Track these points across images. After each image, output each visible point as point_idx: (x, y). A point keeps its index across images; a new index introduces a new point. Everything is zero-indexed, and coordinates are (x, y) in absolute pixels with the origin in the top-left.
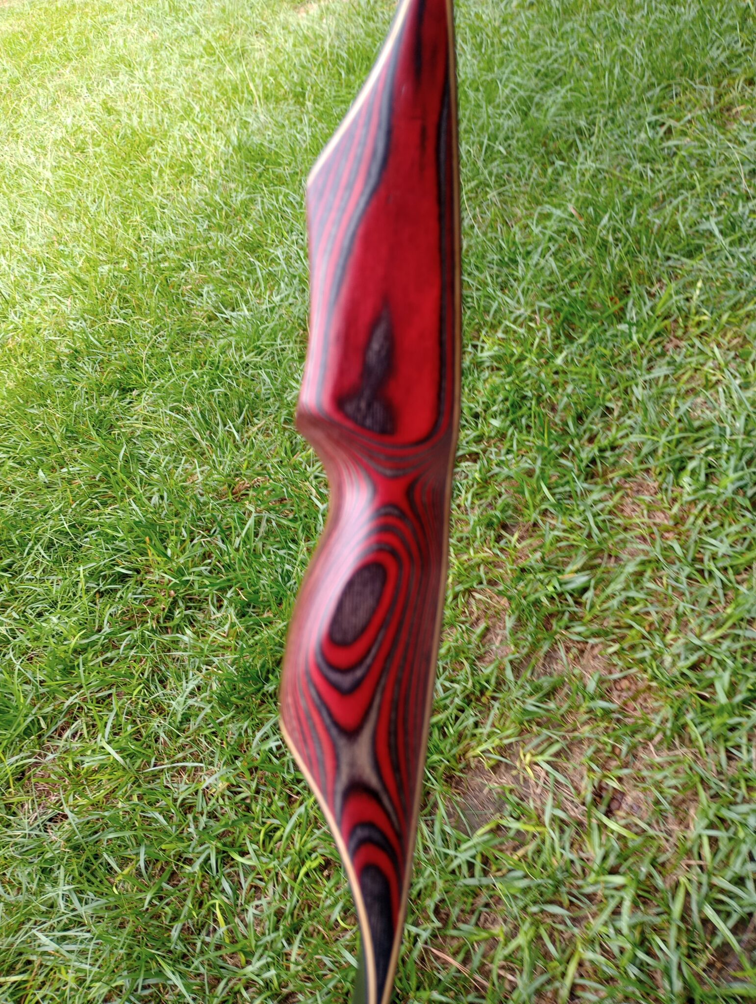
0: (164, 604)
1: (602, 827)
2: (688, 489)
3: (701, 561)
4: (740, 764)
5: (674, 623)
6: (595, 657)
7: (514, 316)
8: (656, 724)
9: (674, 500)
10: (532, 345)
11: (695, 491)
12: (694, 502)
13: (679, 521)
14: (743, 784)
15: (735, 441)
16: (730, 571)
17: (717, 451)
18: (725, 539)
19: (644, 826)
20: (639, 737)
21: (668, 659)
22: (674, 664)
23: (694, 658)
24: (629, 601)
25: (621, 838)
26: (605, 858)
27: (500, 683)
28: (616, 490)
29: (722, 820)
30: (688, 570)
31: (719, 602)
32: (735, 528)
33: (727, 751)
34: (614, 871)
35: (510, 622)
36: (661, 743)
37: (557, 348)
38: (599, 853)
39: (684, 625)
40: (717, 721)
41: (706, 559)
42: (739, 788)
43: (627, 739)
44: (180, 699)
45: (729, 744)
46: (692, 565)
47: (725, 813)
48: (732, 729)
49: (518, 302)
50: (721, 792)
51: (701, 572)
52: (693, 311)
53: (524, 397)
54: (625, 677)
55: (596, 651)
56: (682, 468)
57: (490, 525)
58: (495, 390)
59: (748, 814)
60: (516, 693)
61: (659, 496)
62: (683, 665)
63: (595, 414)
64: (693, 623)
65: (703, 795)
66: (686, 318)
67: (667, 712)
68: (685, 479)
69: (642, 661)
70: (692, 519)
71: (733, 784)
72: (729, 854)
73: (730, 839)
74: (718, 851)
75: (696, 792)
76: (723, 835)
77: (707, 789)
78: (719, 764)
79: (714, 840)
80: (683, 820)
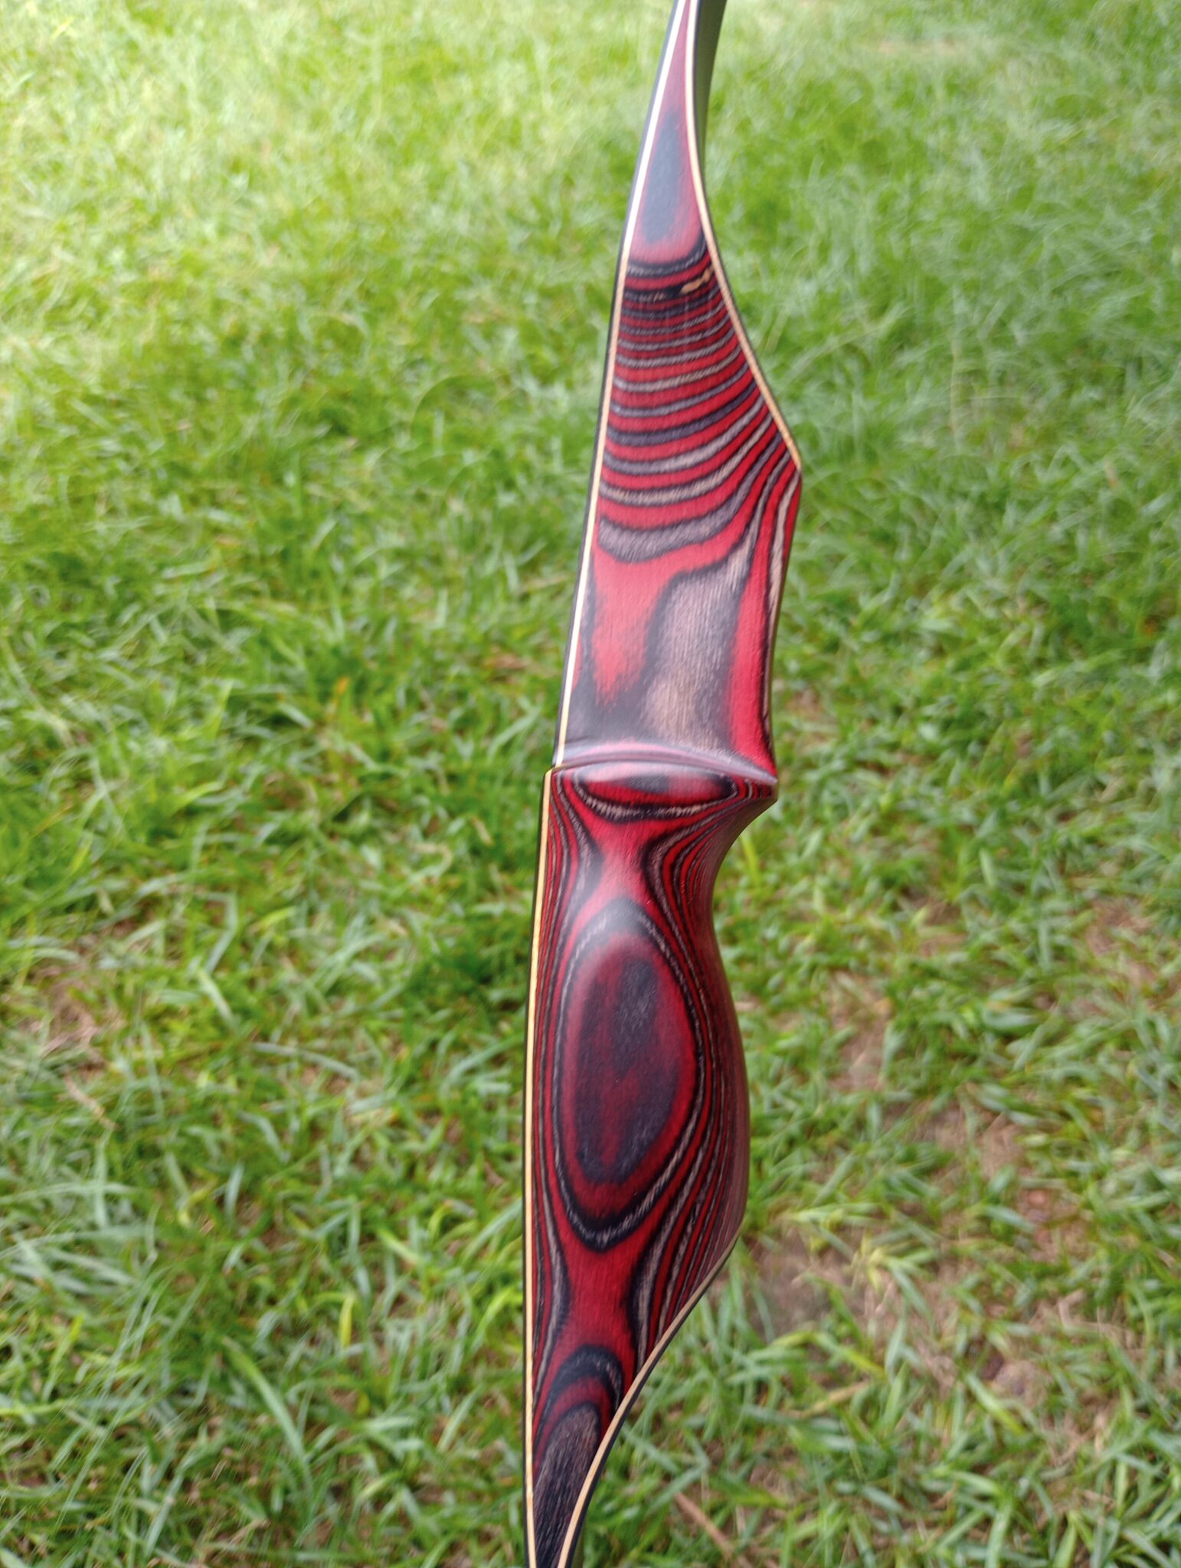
0: (339, 797)
1: (970, 1397)
5: (1134, 1132)
6: (1000, 1141)
8: (1078, 1275)
19: (1029, 1418)
20: (1046, 1284)
21: (1111, 1186)
22: (1117, 1195)
23: (1155, 1199)
24: (1075, 1080)
25: (997, 1424)
26: (970, 1447)
27: (860, 1124)
28: (1087, 906)
29: (1149, 1449)
34: (979, 1469)
35: (892, 1041)
36: (1075, 1303)
37: (1041, 663)
38: (960, 1438)
39: (1144, 1145)
44: (341, 957)
47: (1157, 1440)
50: (1154, 1408)
54: (1042, 1188)
55: (1004, 1133)
57: (888, 883)
58: (937, 685)
60: (876, 1151)
63: (1082, 782)
65: (1127, 1403)
67: (1100, 1260)
69: (1073, 1174)
72: (1157, 1502)
73: (1157, 1481)
74: (1132, 1492)
75: (1112, 1395)
76: (1148, 1471)
77: (1135, 1395)
78: (1161, 1365)
79: (1133, 1473)
80: (1085, 1429)
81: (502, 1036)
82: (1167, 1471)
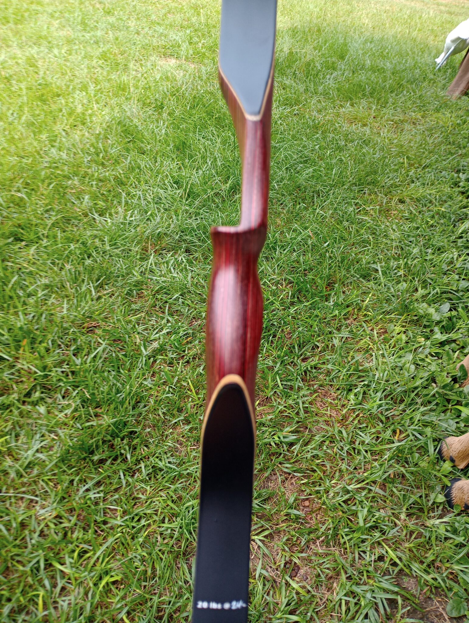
0: (27, 386)
1: (288, 584)
2: (353, 402)
3: (354, 443)
4: (363, 562)
5: (337, 474)
6: (292, 484)
7: (270, 278)
8: (322, 530)
9: (343, 406)
10: (279, 297)
11: (356, 404)
12: (354, 410)
13: (345, 418)
14: (365, 574)
15: (380, 383)
16: (369, 453)
17: (368, 386)
18: (368, 435)
19: (310, 589)
20: (312, 536)
21: (331, 494)
22: (334, 497)
23: (346, 497)
25: (298, 593)
26: (288, 604)
28: (315, 391)
29: (352, 593)
30: (348, 447)
31: (361, 468)
32: (373, 430)
33: (359, 554)
34: (292, 613)
36: (323, 541)
38: (285, 601)
39: (342, 477)
40: (355, 535)
41: (357, 443)
42: (363, 575)
43: (306, 536)
44: (30, 452)
45: (360, 549)
46: (351, 445)
47: (355, 588)
48: (363, 541)
49: (274, 271)
50: (353, 576)
51: (354, 449)
52: (364, 308)
53: (273, 324)
54: (307, 499)
55: (293, 481)
56: (350, 390)
59: (367, 591)
61: (336, 402)
62: (339, 499)
63: (309, 346)
64: (346, 478)
65: (343, 576)
66: (360, 309)
67: (330, 524)
68: (352, 396)
69: (318, 492)
70: (351, 419)
71: (360, 573)
72: (357, 612)
73: (356, 604)
74: (348, 610)
75: (338, 574)
76: (352, 601)
77: (346, 573)
78: (354, 560)
79: (347, 603)
80: (330, 589)
81: (100, 473)
82: (359, 600)
